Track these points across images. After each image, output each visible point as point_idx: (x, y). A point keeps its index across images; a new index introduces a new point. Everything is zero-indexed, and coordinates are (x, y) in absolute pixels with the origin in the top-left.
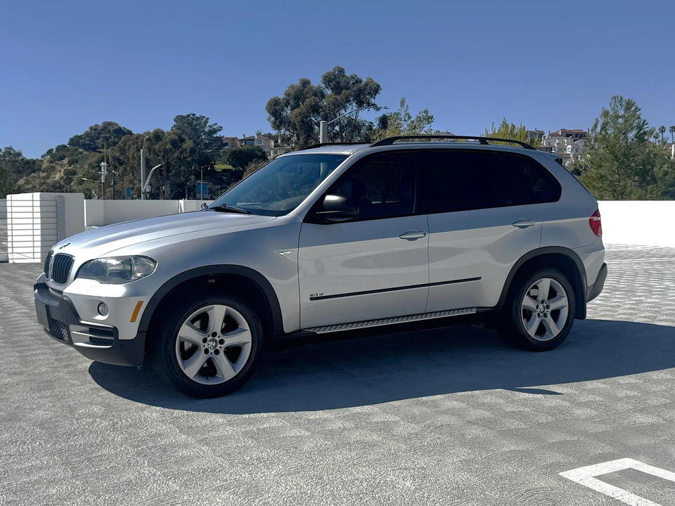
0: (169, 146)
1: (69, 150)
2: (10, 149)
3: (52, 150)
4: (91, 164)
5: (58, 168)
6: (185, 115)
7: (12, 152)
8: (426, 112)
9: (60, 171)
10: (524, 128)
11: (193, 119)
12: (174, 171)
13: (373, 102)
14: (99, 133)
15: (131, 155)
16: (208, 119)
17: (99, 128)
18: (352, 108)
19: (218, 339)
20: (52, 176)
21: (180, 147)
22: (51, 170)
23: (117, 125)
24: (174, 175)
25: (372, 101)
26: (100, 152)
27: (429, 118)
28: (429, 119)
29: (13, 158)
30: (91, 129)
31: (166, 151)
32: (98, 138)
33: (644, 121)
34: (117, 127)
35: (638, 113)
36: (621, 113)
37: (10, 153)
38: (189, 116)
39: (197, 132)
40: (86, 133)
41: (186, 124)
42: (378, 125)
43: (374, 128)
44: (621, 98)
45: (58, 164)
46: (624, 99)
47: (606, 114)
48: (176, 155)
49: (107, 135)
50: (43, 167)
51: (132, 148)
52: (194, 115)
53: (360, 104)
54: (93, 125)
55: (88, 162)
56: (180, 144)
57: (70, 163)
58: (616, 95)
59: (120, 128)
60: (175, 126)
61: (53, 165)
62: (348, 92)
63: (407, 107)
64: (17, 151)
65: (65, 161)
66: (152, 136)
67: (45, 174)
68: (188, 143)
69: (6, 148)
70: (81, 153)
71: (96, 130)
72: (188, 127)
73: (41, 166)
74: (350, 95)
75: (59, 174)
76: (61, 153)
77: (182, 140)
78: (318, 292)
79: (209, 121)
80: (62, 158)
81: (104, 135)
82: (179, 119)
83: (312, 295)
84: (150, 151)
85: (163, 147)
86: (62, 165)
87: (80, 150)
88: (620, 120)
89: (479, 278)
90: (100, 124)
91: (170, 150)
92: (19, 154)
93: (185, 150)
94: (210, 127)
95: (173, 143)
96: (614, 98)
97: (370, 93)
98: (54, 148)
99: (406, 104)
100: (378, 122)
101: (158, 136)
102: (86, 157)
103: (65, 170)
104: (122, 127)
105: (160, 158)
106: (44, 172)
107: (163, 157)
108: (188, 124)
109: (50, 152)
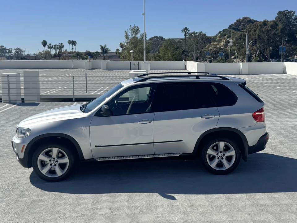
0: (270, 28)
1: (228, 31)
2: (201, 32)
3: (221, 31)
4: (237, 38)
5: (223, 40)
6: (282, 11)
7: (202, 33)
9: (223, 41)
11: (287, 13)
12: (272, 41)
14: (241, 23)
15: (251, 33)
16: (294, 12)
17: (241, 20)
20: (220, 44)
21: (276, 28)
22: (220, 41)
23: (249, 18)
24: (271, 43)
26: (242, 31)
29: (202, 37)
30: (237, 21)
31: (268, 31)
32: (240, 25)
34: (249, 19)
37: (201, 34)
38: (284, 11)
39: (288, 19)
40: (235, 23)
41: (283, 16)
45: (223, 38)
48: (273, 32)
49: (244, 23)
50: (217, 39)
51: (252, 30)
52: (287, 10)
54: (238, 19)
55: (236, 37)
56: (276, 27)
57: (228, 38)
59: (250, 19)
60: (277, 17)
61: (221, 38)
64: (204, 33)
65: (226, 37)
66: (262, 23)
67: (217, 43)
68: (280, 26)
69: (199, 32)
70: (233, 32)
71: (239, 21)
72: (284, 17)
73: (216, 39)
75: (223, 42)
76: (225, 33)
77: (277, 25)
78: (99, 144)
79: (295, 13)
80: (225, 35)
81: (242, 24)
82: (280, 13)
83: (96, 145)
84: (260, 31)
85: (267, 29)
86: (224, 39)
87: (233, 31)
89: (182, 141)
90: (241, 18)
91: (270, 30)
92: (205, 35)
93: (278, 29)
94: (295, 16)
95: (272, 26)
98: (222, 31)
101: (265, 23)
102: (235, 34)
103: (225, 41)
104: (251, 19)
105: (265, 34)
106: (216, 42)
107: (267, 33)
108: (284, 15)
109: (220, 32)
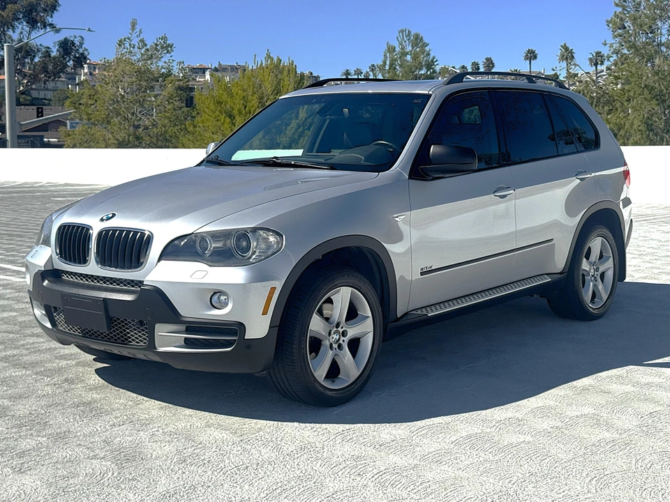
8: (164, 38)
10: (293, 62)
13: (50, 22)
18: (23, 28)
19: (341, 330)
25: (50, 20)
27: (169, 46)
28: (168, 48)
33: (434, 58)
35: (427, 48)
36: (409, 48)
42: (58, 50)
43: (53, 54)
44: (409, 31)
46: (412, 33)
47: (391, 49)
53: (33, 23)
58: (404, 29)
62: (16, 7)
63: (140, 32)
74: (19, 11)
83: (422, 269)
88: (409, 58)
96: (402, 31)
97: (45, 10)
99: (138, 28)
100: (57, 47)
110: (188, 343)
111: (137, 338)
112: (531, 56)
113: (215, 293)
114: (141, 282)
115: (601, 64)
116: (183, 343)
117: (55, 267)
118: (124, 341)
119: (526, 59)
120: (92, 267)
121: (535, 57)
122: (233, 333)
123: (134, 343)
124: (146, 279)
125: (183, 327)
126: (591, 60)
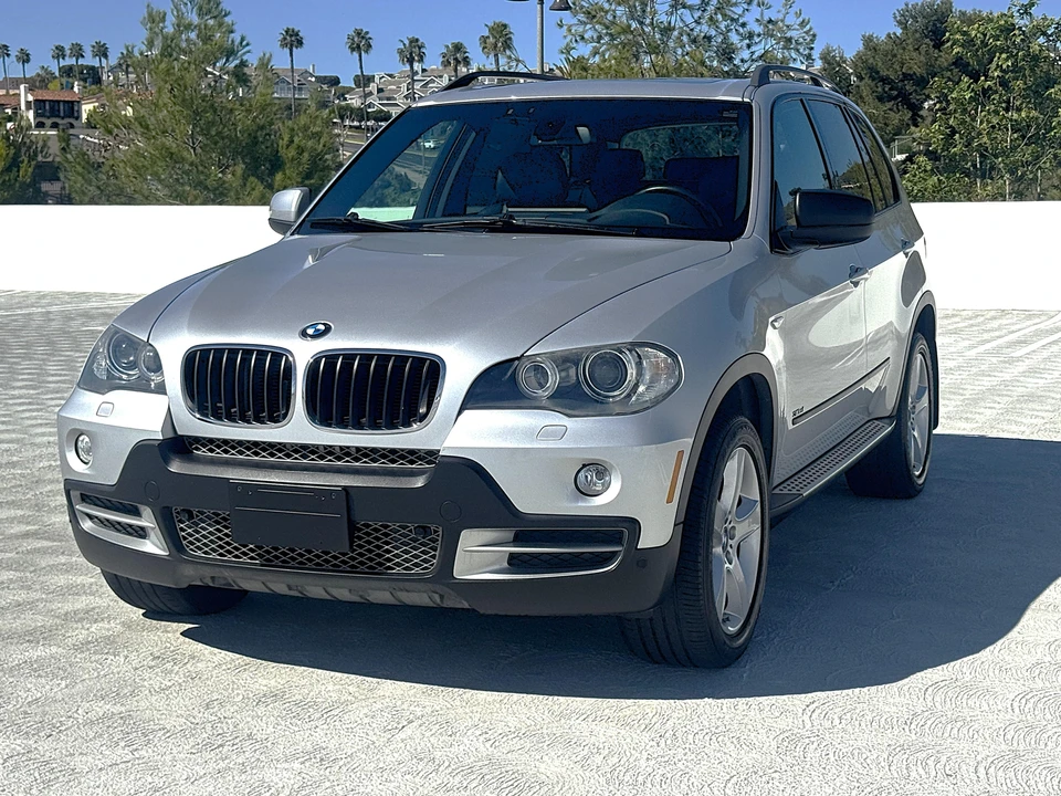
83: (794, 413)
89: (889, 360)
110: (515, 562)
111: (407, 559)
112: (293, 40)
113: (584, 466)
114: (433, 453)
115: (419, 61)
116: (506, 565)
117: (179, 433)
118: (376, 568)
119: (283, 46)
120: (299, 427)
121: (300, 43)
122: (615, 538)
123: (397, 570)
124: (445, 445)
125: (509, 534)
126: (401, 52)
